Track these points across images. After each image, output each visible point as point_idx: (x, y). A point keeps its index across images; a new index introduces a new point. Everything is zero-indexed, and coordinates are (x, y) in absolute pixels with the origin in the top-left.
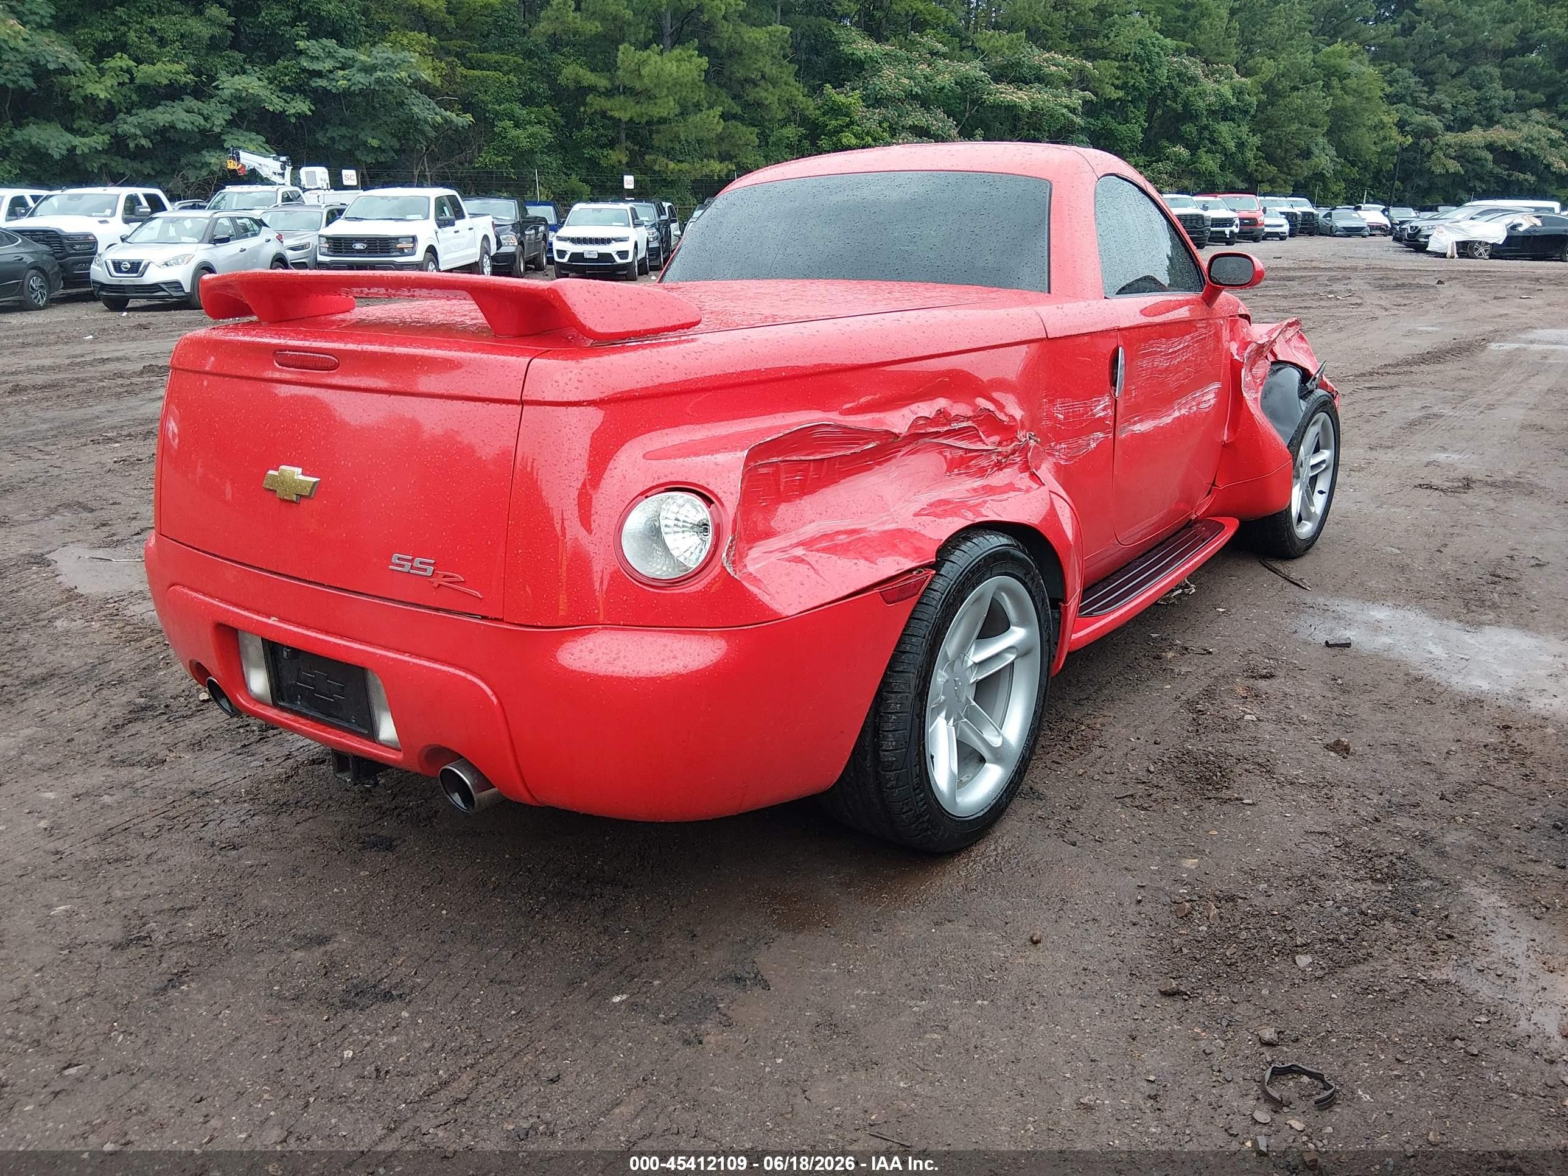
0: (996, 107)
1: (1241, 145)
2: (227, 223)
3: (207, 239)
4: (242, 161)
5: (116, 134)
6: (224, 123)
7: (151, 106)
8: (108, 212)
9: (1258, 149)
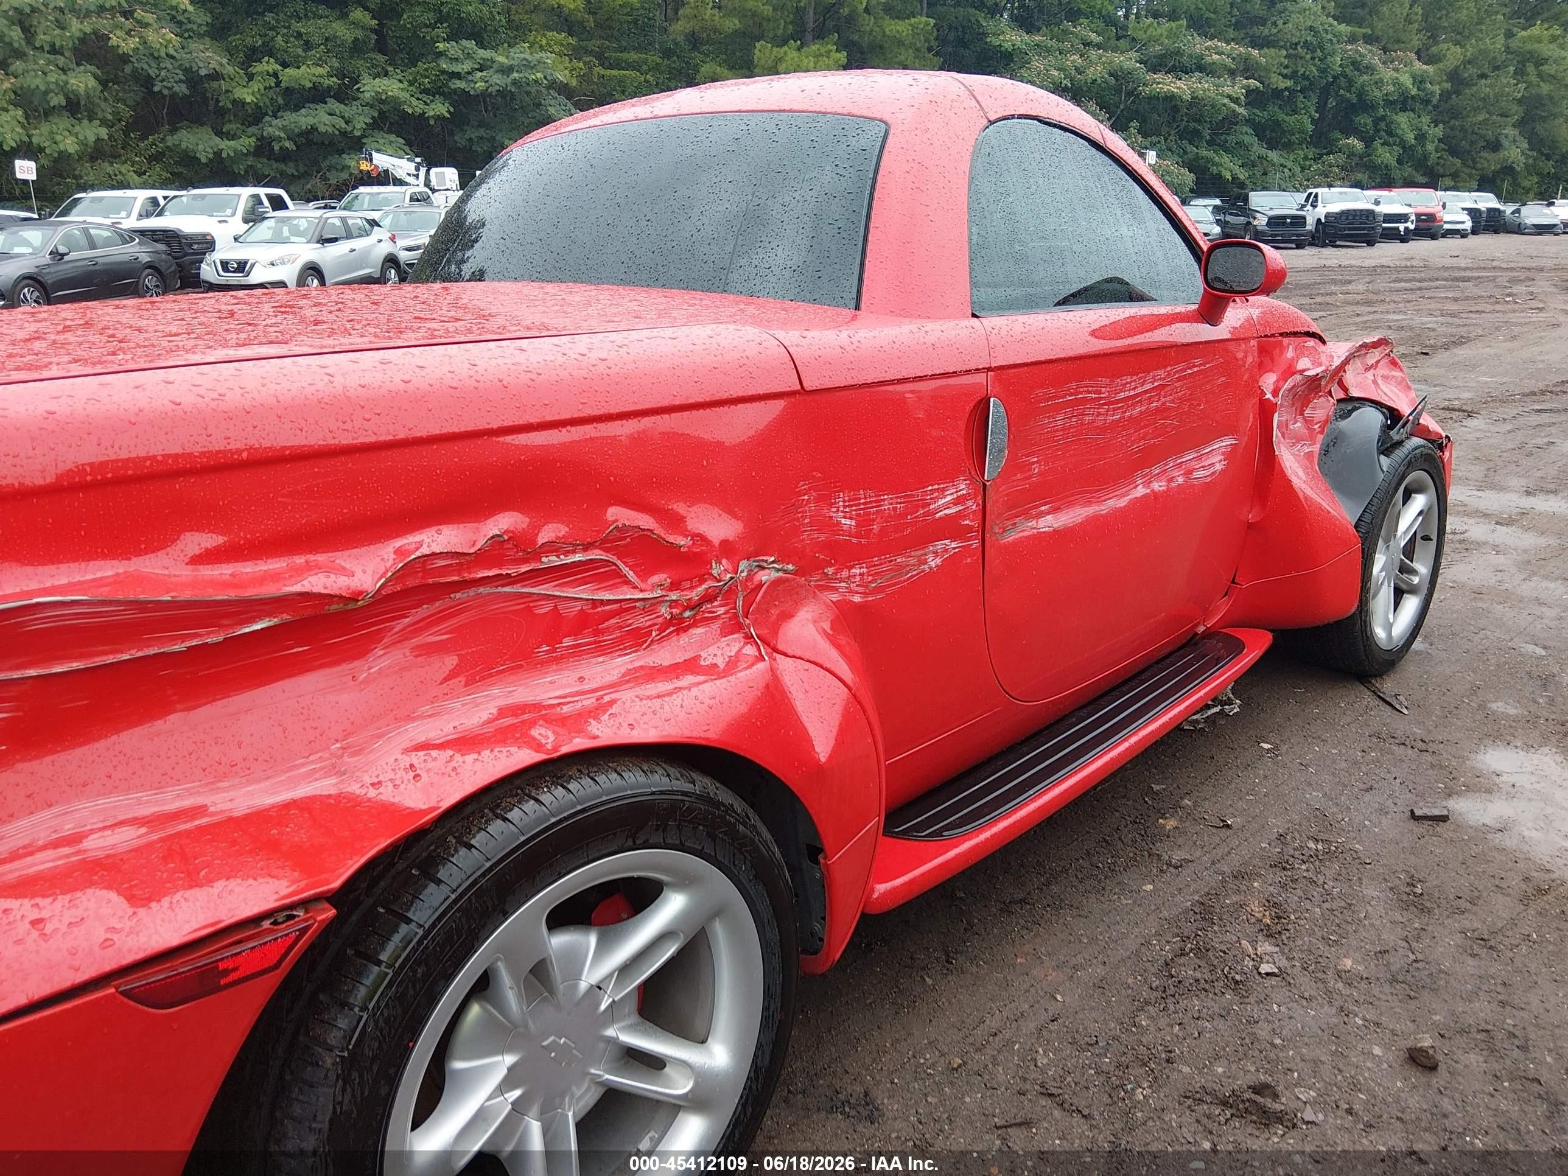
0: (1154, 98)
1: (1421, 137)
2: (338, 222)
3: (315, 238)
4: (375, 162)
5: (262, 136)
6: (364, 126)
7: (297, 108)
8: (229, 212)
9: (1440, 140)
